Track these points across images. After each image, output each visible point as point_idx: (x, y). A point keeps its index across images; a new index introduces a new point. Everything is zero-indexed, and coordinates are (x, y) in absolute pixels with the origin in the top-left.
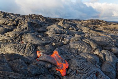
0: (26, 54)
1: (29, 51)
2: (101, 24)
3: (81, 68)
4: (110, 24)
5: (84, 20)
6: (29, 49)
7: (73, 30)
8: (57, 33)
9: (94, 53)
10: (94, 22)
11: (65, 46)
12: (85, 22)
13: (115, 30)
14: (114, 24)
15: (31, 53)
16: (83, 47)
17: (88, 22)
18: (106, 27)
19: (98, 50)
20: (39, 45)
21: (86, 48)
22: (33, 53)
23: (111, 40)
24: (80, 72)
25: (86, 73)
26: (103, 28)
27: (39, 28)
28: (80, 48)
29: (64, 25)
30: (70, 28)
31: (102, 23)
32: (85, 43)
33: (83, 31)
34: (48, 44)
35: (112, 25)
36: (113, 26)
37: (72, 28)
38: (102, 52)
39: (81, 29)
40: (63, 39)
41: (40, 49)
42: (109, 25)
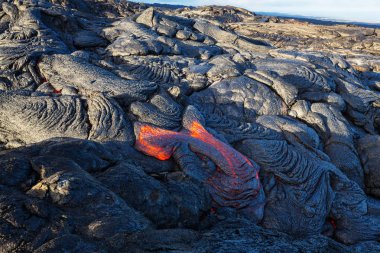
0: (99, 134)
1: (107, 123)
2: (241, 20)
3: (288, 168)
4: (268, 21)
5: (191, 8)
6: (107, 116)
7: (189, 39)
8: (150, 52)
9: (291, 114)
10: (221, 12)
11: (198, 94)
12: (194, 12)
13: (282, 39)
14: (277, 22)
15: (114, 129)
16: (256, 98)
17: (204, 13)
18: (258, 29)
19: (302, 104)
20: (135, 100)
21: (268, 101)
22: (121, 128)
23: (313, 70)
24: (288, 180)
25: (304, 182)
26: (249, 33)
27: (72, 31)
28: (248, 102)
29: (158, 22)
30: (180, 35)
31: (243, 16)
32: (259, 85)
33: (218, 44)
34: (156, 91)
35: (271, 23)
36: (274, 28)
37: (186, 34)
38: (313, 110)
39: (211, 38)
40: (180, 72)
41: (140, 114)
42: (264, 24)
